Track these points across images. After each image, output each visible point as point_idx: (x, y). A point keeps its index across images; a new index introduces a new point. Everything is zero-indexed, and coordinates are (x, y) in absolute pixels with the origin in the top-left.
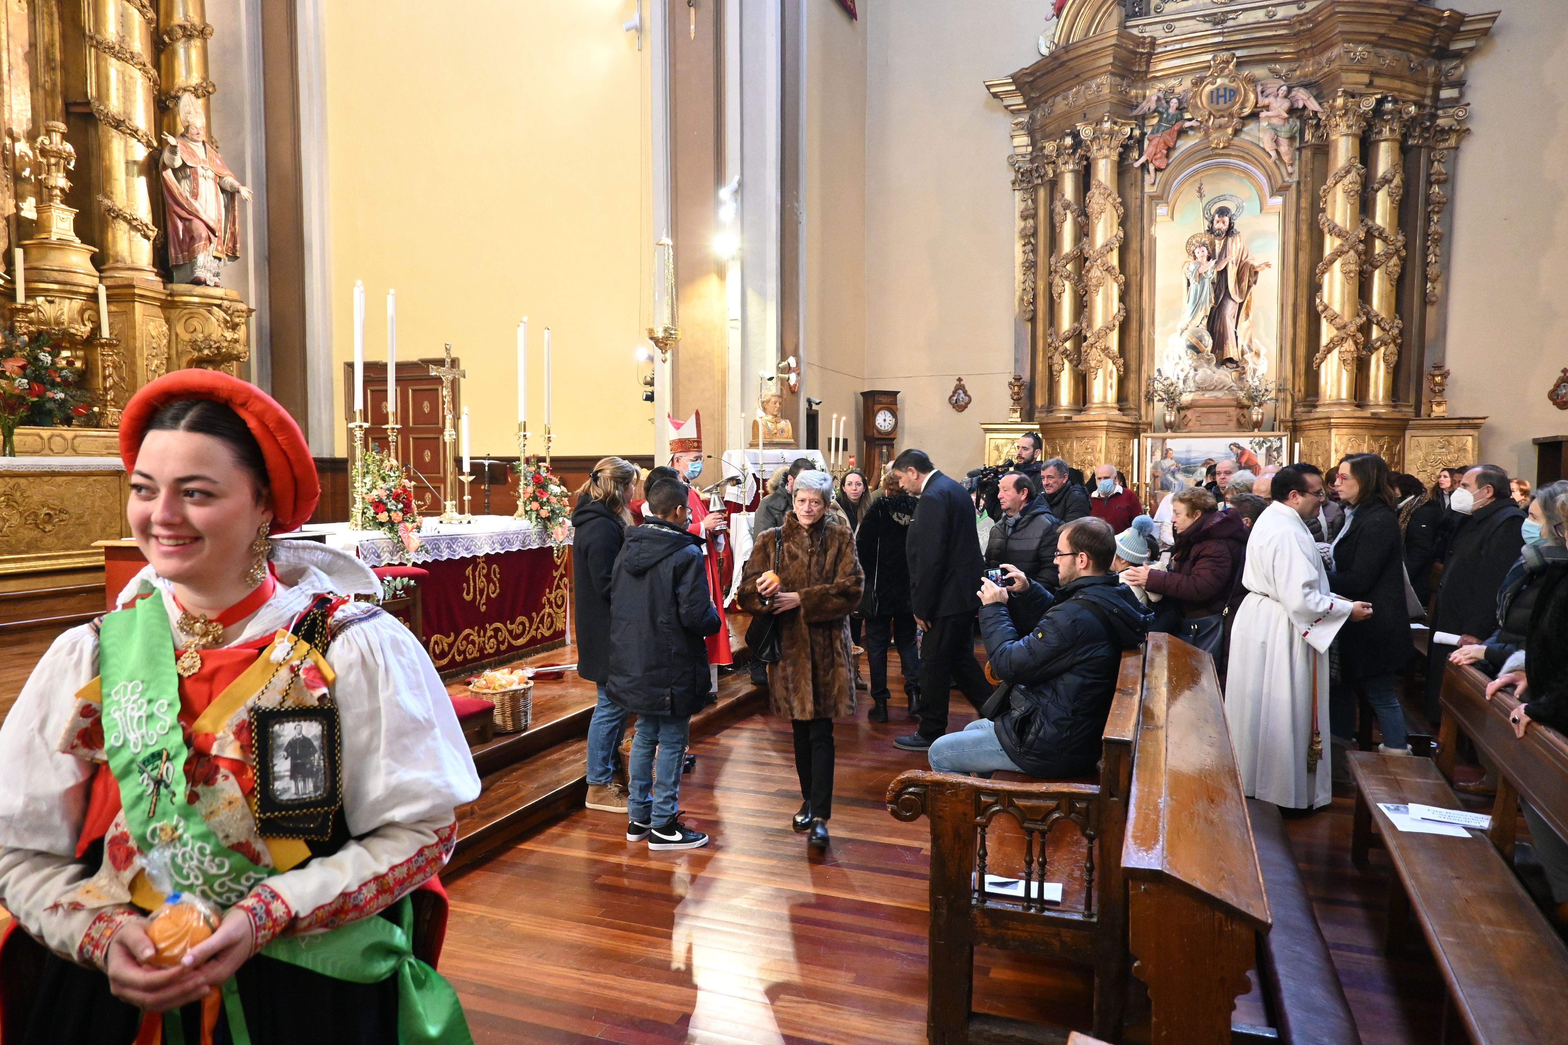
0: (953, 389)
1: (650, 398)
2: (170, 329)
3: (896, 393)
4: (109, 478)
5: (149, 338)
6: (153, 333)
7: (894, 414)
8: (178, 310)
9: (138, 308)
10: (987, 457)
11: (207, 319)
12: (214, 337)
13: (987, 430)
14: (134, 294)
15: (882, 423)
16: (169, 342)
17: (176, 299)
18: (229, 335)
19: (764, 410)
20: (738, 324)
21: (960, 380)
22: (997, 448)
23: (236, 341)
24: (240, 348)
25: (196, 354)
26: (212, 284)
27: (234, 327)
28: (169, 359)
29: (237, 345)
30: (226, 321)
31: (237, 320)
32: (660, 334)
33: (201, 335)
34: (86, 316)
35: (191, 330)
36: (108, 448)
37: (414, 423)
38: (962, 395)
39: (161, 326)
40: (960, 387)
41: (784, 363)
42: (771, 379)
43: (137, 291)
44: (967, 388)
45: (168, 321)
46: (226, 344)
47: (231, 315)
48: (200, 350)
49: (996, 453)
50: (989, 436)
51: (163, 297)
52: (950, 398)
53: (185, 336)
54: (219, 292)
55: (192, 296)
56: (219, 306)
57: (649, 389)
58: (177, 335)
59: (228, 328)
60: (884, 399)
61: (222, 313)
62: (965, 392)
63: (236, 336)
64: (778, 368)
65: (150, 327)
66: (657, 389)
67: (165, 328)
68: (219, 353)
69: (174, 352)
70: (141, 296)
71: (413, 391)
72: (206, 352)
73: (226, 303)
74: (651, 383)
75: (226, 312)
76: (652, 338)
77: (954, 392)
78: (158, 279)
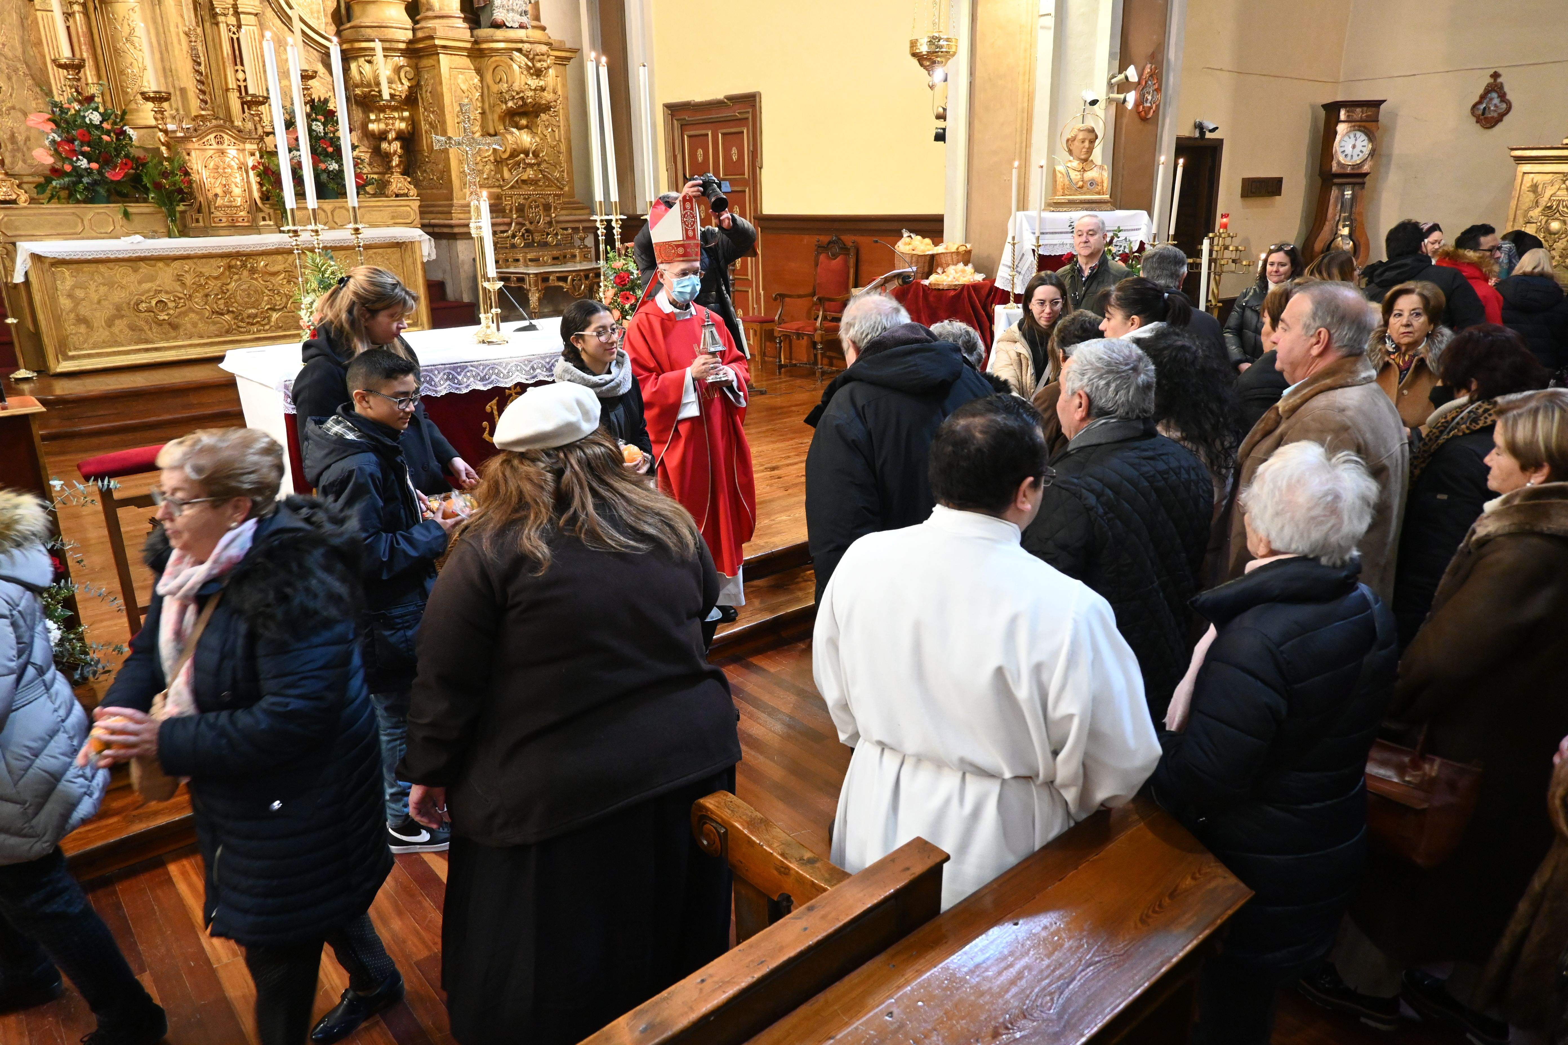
0: (1481, 91)
1: (940, 137)
2: (481, 81)
3: (1376, 104)
4: (389, 250)
5: (459, 92)
6: (464, 87)
7: (1371, 136)
8: (487, 59)
9: (445, 61)
10: (1513, 204)
11: (510, 67)
12: (516, 87)
13: (1520, 160)
14: (436, 46)
15: (1349, 150)
16: (482, 95)
17: (485, 46)
18: (534, 82)
19: (1070, 152)
20: (1050, 22)
21: (1496, 75)
22: (1534, 188)
23: (543, 89)
24: (548, 96)
25: (504, 107)
26: (516, 25)
27: (538, 73)
28: (483, 113)
29: (545, 94)
30: (529, 68)
31: (538, 65)
32: (924, 49)
33: (505, 85)
34: (402, 74)
35: (498, 80)
36: (393, 218)
37: (725, 174)
38: (1496, 101)
39: (472, 79)
40: (1495, 88)
41: (1121, 77)
42: (1094, 103)
43: (437, 42)
44: (1506, 89)
45: (479, 71)
46: (531, 93)
47: (532, 60)
48: (506, 103)
49: (1531, 196)
50: (1527, 168)
51: (469, 45)
52: (1474, 106)
53: (495, 88)
54: (521, 34)
55: (498, 40)
56: (519, 50)
57: (941, 124)
58: (488, 87)
59: (532, 75)
60: (1359, 113)
61: (523, 57)
62: (1503, 97)
63: (542, 83)
64: (1110, 85)
65: (459, 81)
66: (949, 124)
67: (476, 80)
68: (525, 104)
69: (487, 106)
70: (444, 47)
71: (723, 134)
72: (510, 104)
73: (526, 47)
74: (942, 117)
75: (527, 56)
76: (914, 55)
77: (1483, 97)
78: (465, 25)
